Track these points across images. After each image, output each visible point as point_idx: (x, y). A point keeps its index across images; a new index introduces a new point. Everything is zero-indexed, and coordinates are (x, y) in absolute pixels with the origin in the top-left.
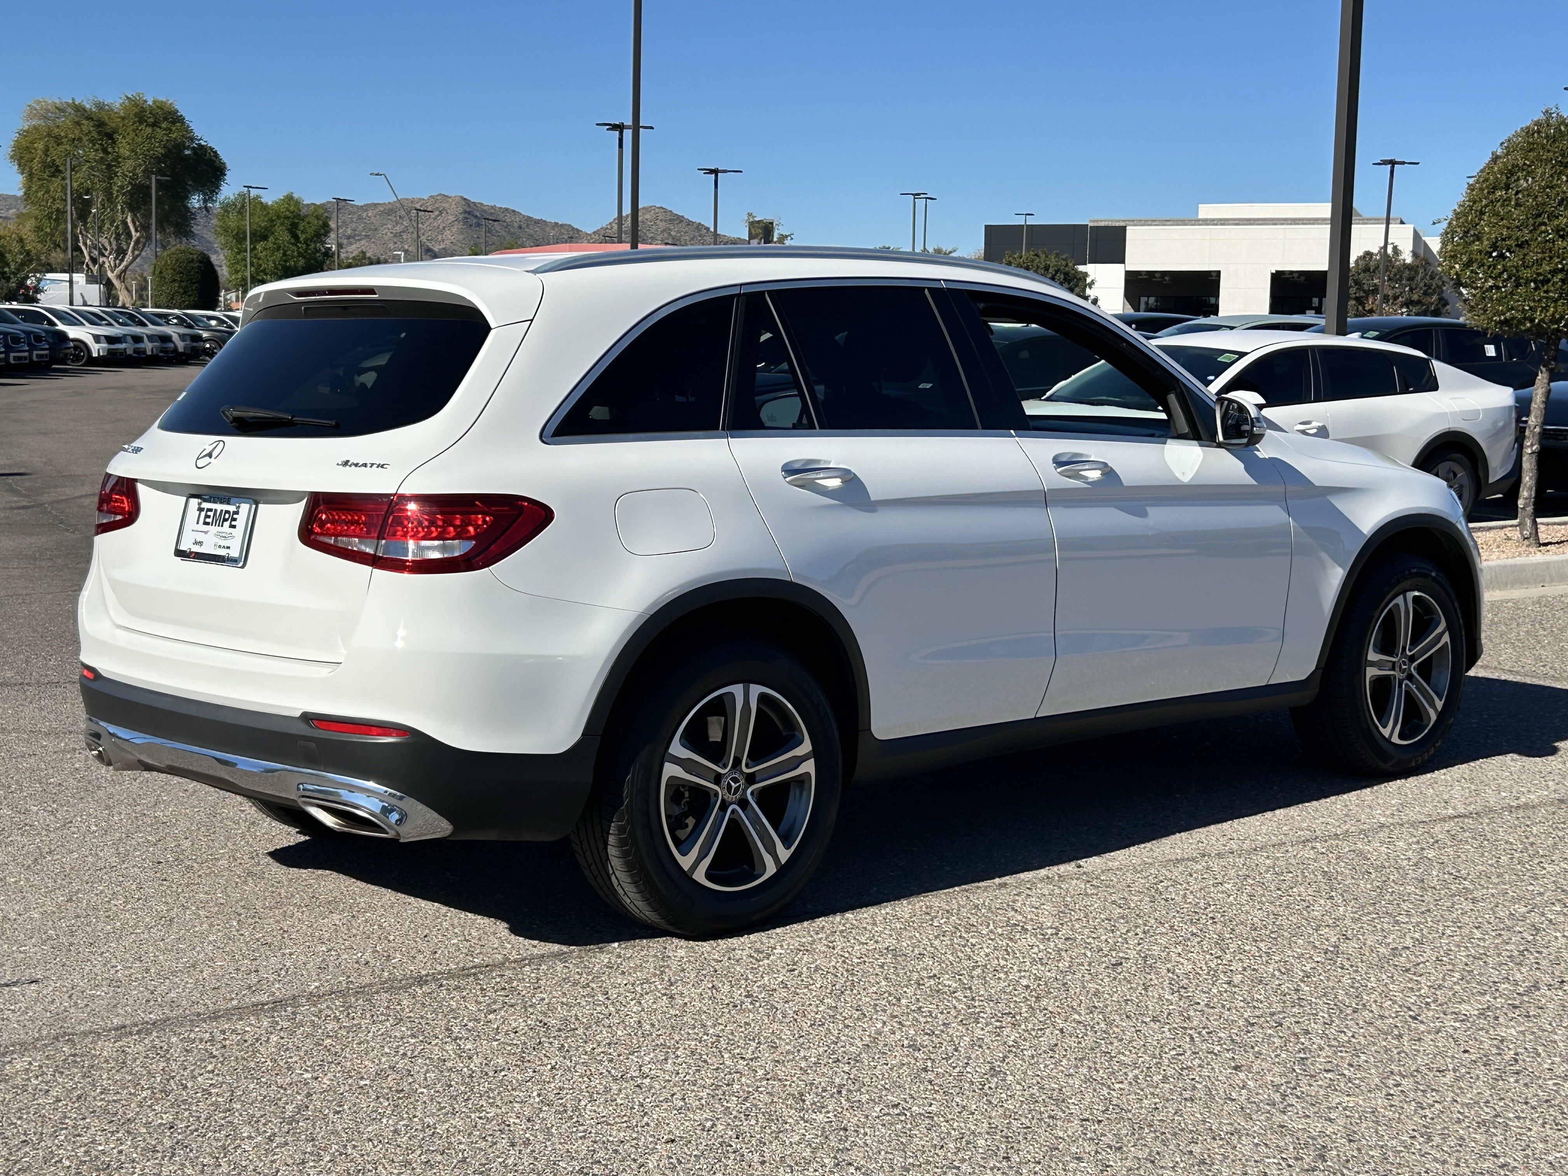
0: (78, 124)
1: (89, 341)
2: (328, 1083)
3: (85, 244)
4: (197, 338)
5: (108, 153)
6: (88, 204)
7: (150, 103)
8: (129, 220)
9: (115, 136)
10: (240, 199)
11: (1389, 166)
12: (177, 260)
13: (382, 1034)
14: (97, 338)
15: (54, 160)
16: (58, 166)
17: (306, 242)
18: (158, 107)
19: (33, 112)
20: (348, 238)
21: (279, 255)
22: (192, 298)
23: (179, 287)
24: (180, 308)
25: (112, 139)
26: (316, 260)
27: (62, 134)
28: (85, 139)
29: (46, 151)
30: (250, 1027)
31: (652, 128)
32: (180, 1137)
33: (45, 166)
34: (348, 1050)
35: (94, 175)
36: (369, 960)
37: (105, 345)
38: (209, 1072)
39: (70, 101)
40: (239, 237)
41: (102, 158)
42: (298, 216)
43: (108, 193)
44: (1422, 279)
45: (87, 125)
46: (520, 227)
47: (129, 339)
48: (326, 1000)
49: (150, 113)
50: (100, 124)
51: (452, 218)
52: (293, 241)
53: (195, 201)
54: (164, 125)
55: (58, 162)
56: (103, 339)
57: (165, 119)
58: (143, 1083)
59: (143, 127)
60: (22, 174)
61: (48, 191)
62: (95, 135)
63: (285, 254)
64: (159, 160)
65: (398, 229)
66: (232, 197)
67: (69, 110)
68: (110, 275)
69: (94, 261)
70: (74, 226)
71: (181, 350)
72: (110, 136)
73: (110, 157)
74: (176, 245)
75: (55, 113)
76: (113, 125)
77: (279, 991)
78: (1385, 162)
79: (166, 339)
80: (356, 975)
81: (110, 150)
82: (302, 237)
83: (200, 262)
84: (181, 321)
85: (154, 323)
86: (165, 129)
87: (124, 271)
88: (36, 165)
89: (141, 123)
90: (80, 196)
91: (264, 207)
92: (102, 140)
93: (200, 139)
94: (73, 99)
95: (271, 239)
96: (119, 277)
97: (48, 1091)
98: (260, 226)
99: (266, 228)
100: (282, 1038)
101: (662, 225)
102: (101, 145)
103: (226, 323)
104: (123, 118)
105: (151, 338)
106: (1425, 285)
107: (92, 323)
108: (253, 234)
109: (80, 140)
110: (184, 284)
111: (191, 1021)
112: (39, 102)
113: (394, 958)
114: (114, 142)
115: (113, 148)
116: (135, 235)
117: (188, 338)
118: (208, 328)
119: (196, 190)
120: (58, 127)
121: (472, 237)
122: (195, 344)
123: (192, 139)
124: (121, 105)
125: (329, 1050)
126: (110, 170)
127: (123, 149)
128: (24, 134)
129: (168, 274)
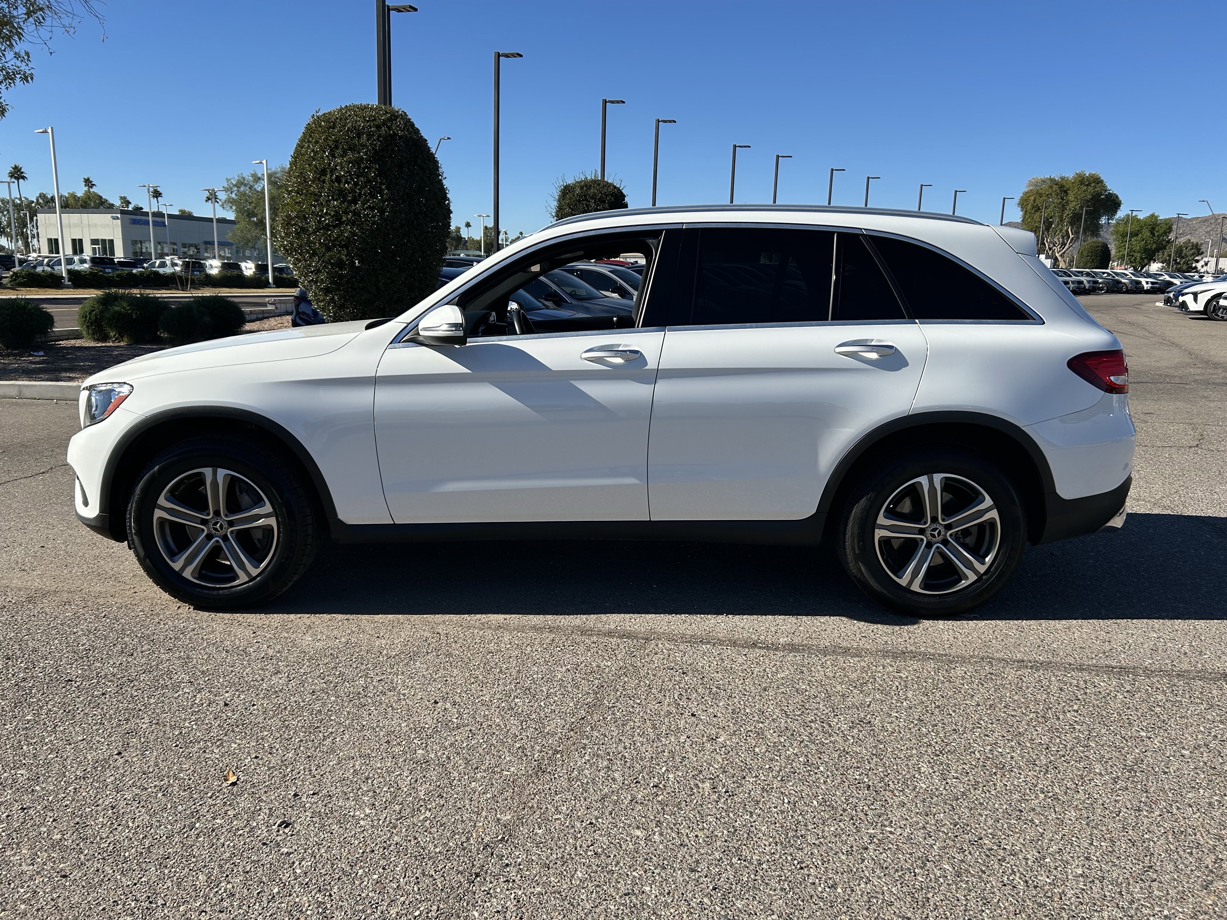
0: (1051, 187)
2: (1158, 744)
3: (1047, 241)
4: (1096, 282)
5: (1063, 200)
6: (1051, 223)
7: (1087, 175)
8: (1069, 230)
9: (1068, 191)
10: (1127, 217)
12: (1090, 247)
13: (1198, 715)
15: (1038, 204)
16: (1039, 207)
17: (1158, 236)
18: (1091, 176)
19: (1030, 184)
20: (1181, 234)
21: (1143, 243)
22: (1096, 264)
23: (1090, 259)
24: (1089, 268)
26: (1162, 245)
27: (1043, 192)
28: (1053, 194)
29: (1035, 200)
30: (1103, 683)
32: (1052, 758)
33: (1033, 207)
34: (1173, 720)
35: (1055, 210)
36: (1187, 651)
38: (1074, 711)
40: (1124, 235)
41: (1060, 202)
42: (1156, 224)
43: (1061, 218)
45: (1055, 187)
48: (1157, 675)
49: (1087, 180)
50: (1062, 187)
52: (1151, 236)
53: (1103, 220)
54: (1093, 185)
57: (1094, 182)
58: (1031, 707)
60: (1022, 212)
61: (1033, 218)
62: (1058, 191)
63: (1146, 243)
64: (1088, 201)
65: (1208, 229)
66: (1123, 216)
67: (1048, 181)
68: (1057, 254)
69: (1050, 249)
70: (1043, 234)
71: (1087, 288)
72: (1066, 192)
74: (1091, 240)
75: (1041, 183)
76: (1068, 186)
77: (1124, 660)
79: (1081, 282)
80: (1178, 661)
82: (1156, 234)
83: (1102, 247)
84: (1088, 274)
85: (1075, 275)
86: (1093, 187)
87: (1064, 253)
88: (1029, 207)
89: (1081, 185)
90: (1048, 220)
91: (1138, 220)
92: (1061, 194)
93: (1110, 190)
94: (1050, 176)
95: (1140, 235)
96: (1061, 256)
97: (973, 696)
98: (1135, 229)
99: (1138, 231)
100: (1126, 698)
102: (1061, 196)
104: (1073, 183)
105: (1073, 282)
108: (1131, 234)
109: (1051, 194)
110: (1093, 258)
111: (1065, 668)
112: (1034, 179)
113: (1205, 654)
114: (1067, 194)
115: (1066, 197)
116: (1071, 236)
117: (1091, 282)
118: (1101, 278)
119: (1104, 214)
120: (1042, 189)
122: (1095, 285)
123: (1106, 191)
124: (1073, 177)
125: (1159, 717)
126: (1063, 208)
127: (1071, 197)
128: (1026, 193)
129: (1085, 254)
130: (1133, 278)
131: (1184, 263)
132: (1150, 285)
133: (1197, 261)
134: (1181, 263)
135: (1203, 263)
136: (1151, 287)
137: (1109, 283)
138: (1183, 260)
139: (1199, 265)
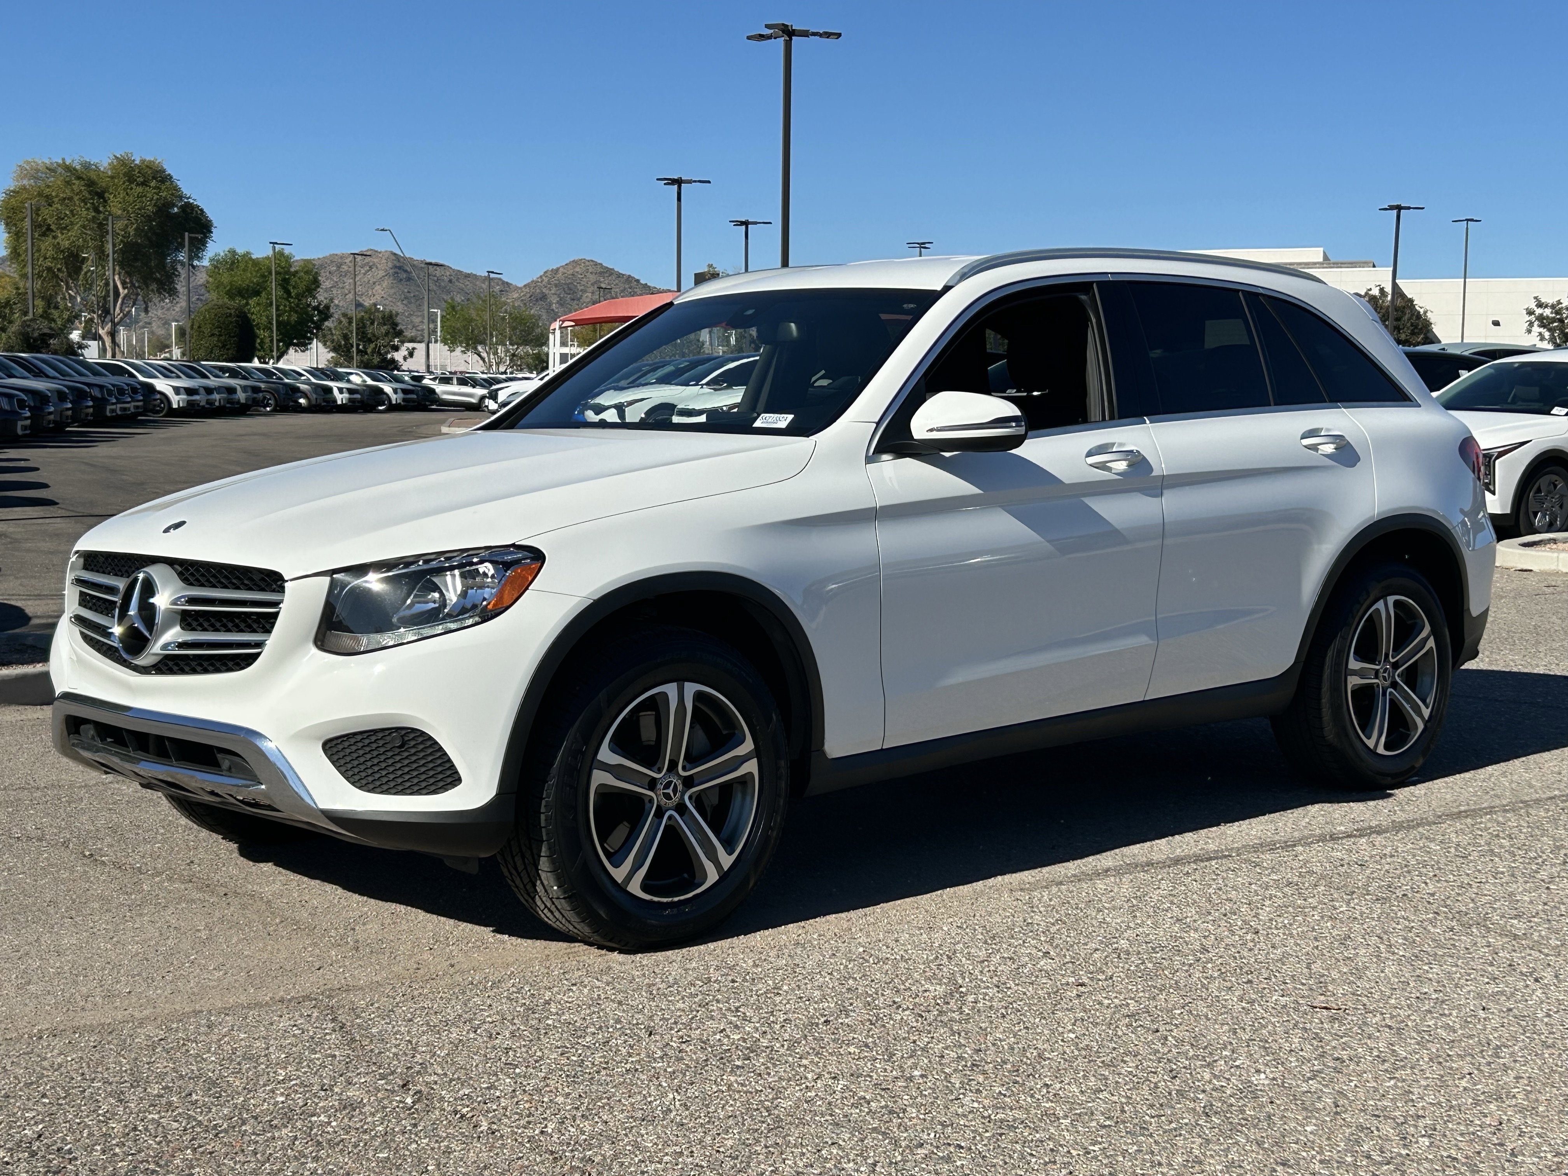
0: (69, 183)
1: (170, 392)
5: (99, 212)
7: (137, 162)
9: (106, 195)
10: (229, 255)
11: (1395, 212)
12: (216, 315)
14: (177, 390)
15: (45, 220)
16: (50, 225)
17: (298, 295)
18: (147, 166)
19: (23, 173)
22: (230, 352)
23: (218, 341)
25: (103, 198)
27: (54, 194)
28: (76, 198)
29: (35, 210)
31: (709, 182)
33: (35, 225)
35: (85, 234)
37: (184, 397)
39: (60, 161)
41: (94, 217)
42: (289, 272)
43: (99, 251)
44: (1409, 319)
45: (77, 185)
46: (450, 281)
47: (202, 391)
49: (139, 172)
50: (90, 183)
51: (382, 273)
52: (285, 296)
53: (182, 260)
54: (153, 184)
55: (49, 221)
56: (182, 390)
57: (154, 178)
59: (133, 186)
60: (9, 233)
62: (85, 193)
63: (278, 309)
64: (149, 219)
66: (222, 254)
67: (60, 170)
72: (101, 195)
73: (102, 216)
75: (46, 174)
76: (104, 185)
78: (1391, 208)
79: (229, 390)
81: (101, 209)
82: (294, 292)
83: (238, 316)
85: (217, 376)
86: (154, 188)
88: (24, 224)
89: (130, 182)
92: (93, 199)
93: (189, 198)
94: (63, 159)
98: (252, 282)
99: (259, 283)
101: (593, 278)
102: (93, 203)
103: (275, 374)
104: (112, 177)
105: (216, 390)
106: (1412, 325)
107: (166, 376)
109: (70, 199)
110: (223, 338)
112: (28, 163)
114: (105, 201)
115: (105, 207)
117: (249, 389)
119: (182, 247)
120: (48, 187)
121: (403, 292)
122: (255, 395)
123: (181, 197)
124: (109, 164)
126: (102, 230)
127: (115, 207)
128: (13, 194)
129: (207, 331)
130: (313, 380)
131: (373, 352)
132: (346, 395)
133: (396, 349)
134: (369, 351)
135: (406, 353)
136: (350, 400)
137: (277, 391)
138: (372, 346)
139: (398, 356)
